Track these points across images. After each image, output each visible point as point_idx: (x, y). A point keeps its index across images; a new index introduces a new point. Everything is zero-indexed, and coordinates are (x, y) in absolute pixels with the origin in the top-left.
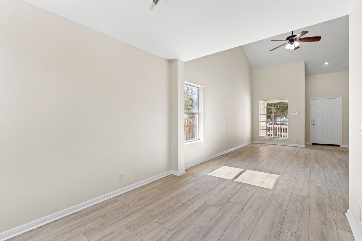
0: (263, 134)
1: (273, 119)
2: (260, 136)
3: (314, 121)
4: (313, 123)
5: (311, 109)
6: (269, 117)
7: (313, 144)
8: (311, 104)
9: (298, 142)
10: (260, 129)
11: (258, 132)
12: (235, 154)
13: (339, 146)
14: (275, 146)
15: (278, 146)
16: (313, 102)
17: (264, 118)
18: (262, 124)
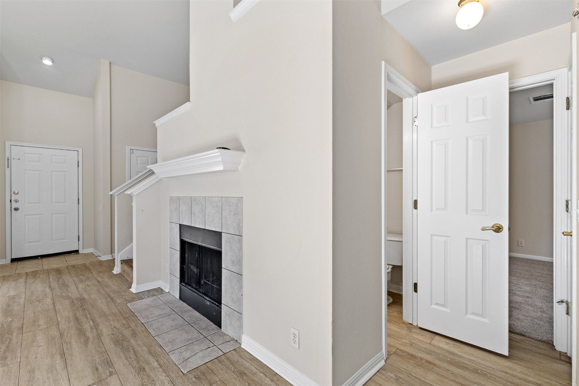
3: (16, 201)
4: (14, 205)
5: (8, 171)
7: (14, 260)
13: (77, 252)
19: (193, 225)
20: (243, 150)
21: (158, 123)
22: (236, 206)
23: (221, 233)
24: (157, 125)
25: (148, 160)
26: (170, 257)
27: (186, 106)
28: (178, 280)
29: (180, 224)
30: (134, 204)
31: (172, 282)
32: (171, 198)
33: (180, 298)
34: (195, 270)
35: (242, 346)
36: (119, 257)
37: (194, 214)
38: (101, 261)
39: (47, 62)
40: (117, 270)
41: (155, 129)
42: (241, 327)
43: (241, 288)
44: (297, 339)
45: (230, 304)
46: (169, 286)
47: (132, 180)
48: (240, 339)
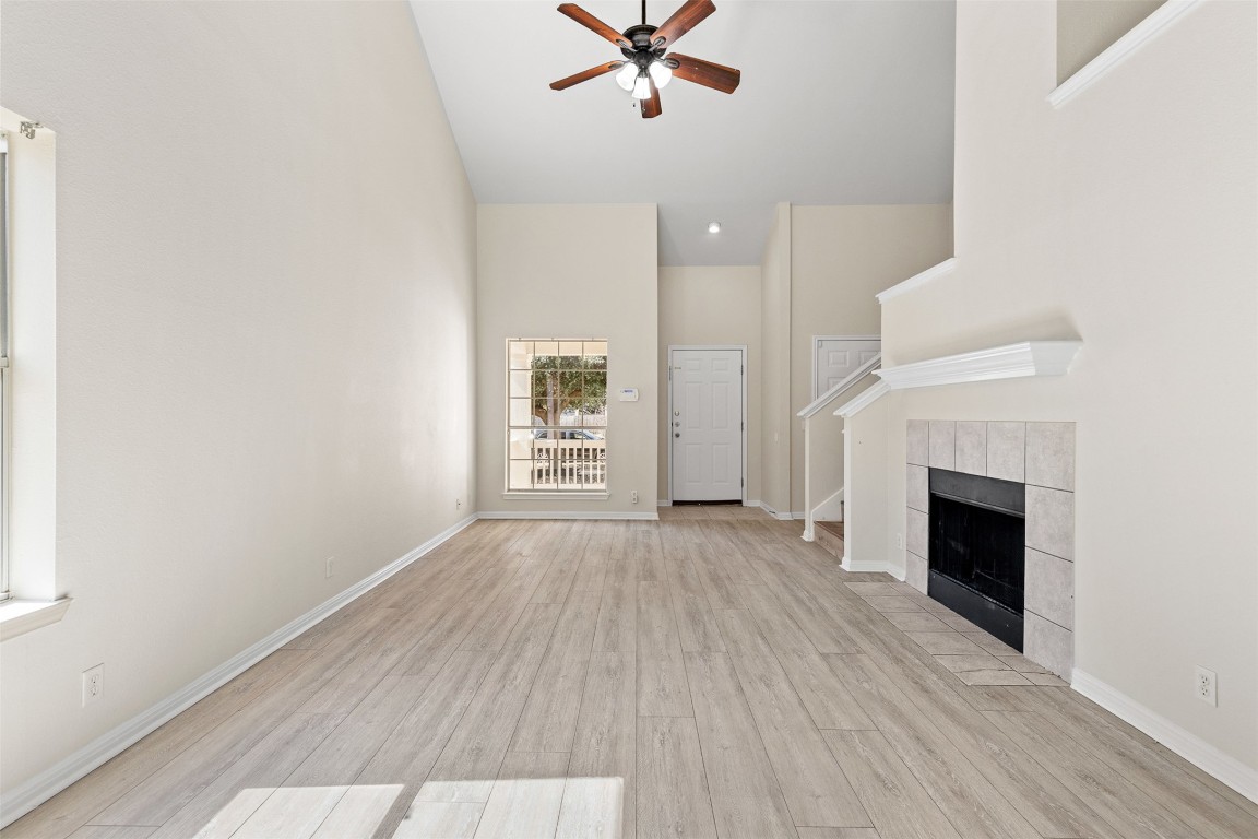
0: (519, 478)
1: (550, 416)
2: (509, 490)
3: (677, 425)
4: (676, 430)
5: (670, 383)
6: (538, 407)
7: (676, 503)
8: (670, 364)
9: (637, 501)
10: (509, 459)
11: (502, 474)
12: (373, 621)
13: (739, 502)
14: (567, 524)
15: (576, 527)
16: (677, 358)
17: (521, 411)
18: (515, 436)
19: (958, 470)
20: (1077, 338)
21: (883, 297)
22: (1062, 438)
23: (1023, 486)
24: (881, 300)
25: (845, 356)
26: (908, 523)
27: (947, 266)
28: (926, 563)
29: (930, 468)
30: (847, 432)
31: (911, 565)
32: (911, 425)
33: (929, 594)
34: (961, 549)
35: (1072, 687)
36: (811, 516)
37: (962, 450)
38: (778, 521)
39: (714, 229)
40: (809, 535)
41: (877, 308)
42: (1069, 654)
43: (1070, 584)
44: (1212, 689)
45: (1043, 611)
46: (904, 573)
47: (821, 399)
48: (1069, 675)
